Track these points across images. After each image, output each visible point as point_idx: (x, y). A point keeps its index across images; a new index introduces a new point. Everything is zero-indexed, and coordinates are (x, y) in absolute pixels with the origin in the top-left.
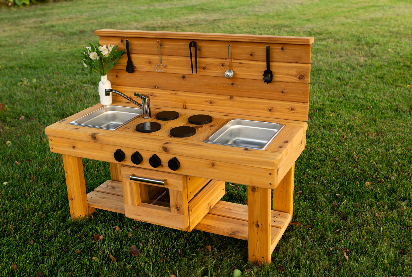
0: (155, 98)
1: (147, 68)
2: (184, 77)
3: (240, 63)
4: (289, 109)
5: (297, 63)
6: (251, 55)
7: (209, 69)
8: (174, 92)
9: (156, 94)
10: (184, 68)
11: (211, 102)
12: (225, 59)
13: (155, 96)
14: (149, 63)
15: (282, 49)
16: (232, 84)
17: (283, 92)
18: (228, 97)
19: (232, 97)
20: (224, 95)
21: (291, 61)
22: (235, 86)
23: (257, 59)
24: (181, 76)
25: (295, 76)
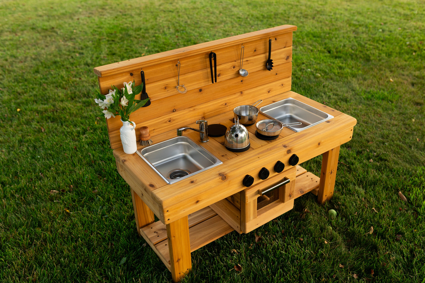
0: (174, 122)
1: (164, 94)
2: (200, 90)
3: (247, 61)
4: (280, 86)
5: (285, 47)
6: (255, 51)
7: (222, 75)
8: (192, 109)
9: (174, 118)
10: (201, 81)
11: (226, 104)
12: (235, 61)
13: (174, 120)
14: (165, 88)
15: (276, 39)
16: (242, 81)
17: (276, 74)
18: (239, 94)
19: (241, 93)
20: (235, 94)
21: (281, 47)
22: (243, 82)
23: (259, 53)
24: (198, 90)
25: (284, 59)
